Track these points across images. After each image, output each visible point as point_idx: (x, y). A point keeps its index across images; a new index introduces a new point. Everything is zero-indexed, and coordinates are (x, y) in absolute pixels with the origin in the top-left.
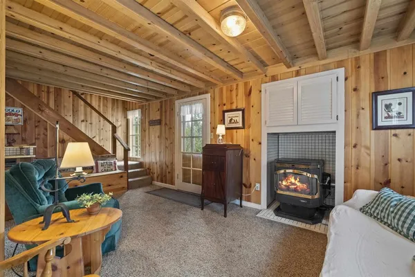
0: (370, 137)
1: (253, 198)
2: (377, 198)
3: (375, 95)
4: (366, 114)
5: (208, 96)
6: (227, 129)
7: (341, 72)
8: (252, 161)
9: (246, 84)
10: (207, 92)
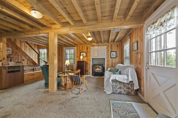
0: (110, 59)
1: (89, 74)
2: (111, 69)
3: (111, 52)
4: (110, 55)
5: (76, 48)
6: (83, 57)
7: (106, 47)
8: (88, 65)
9: (87, 46)
10: (75, 47)
